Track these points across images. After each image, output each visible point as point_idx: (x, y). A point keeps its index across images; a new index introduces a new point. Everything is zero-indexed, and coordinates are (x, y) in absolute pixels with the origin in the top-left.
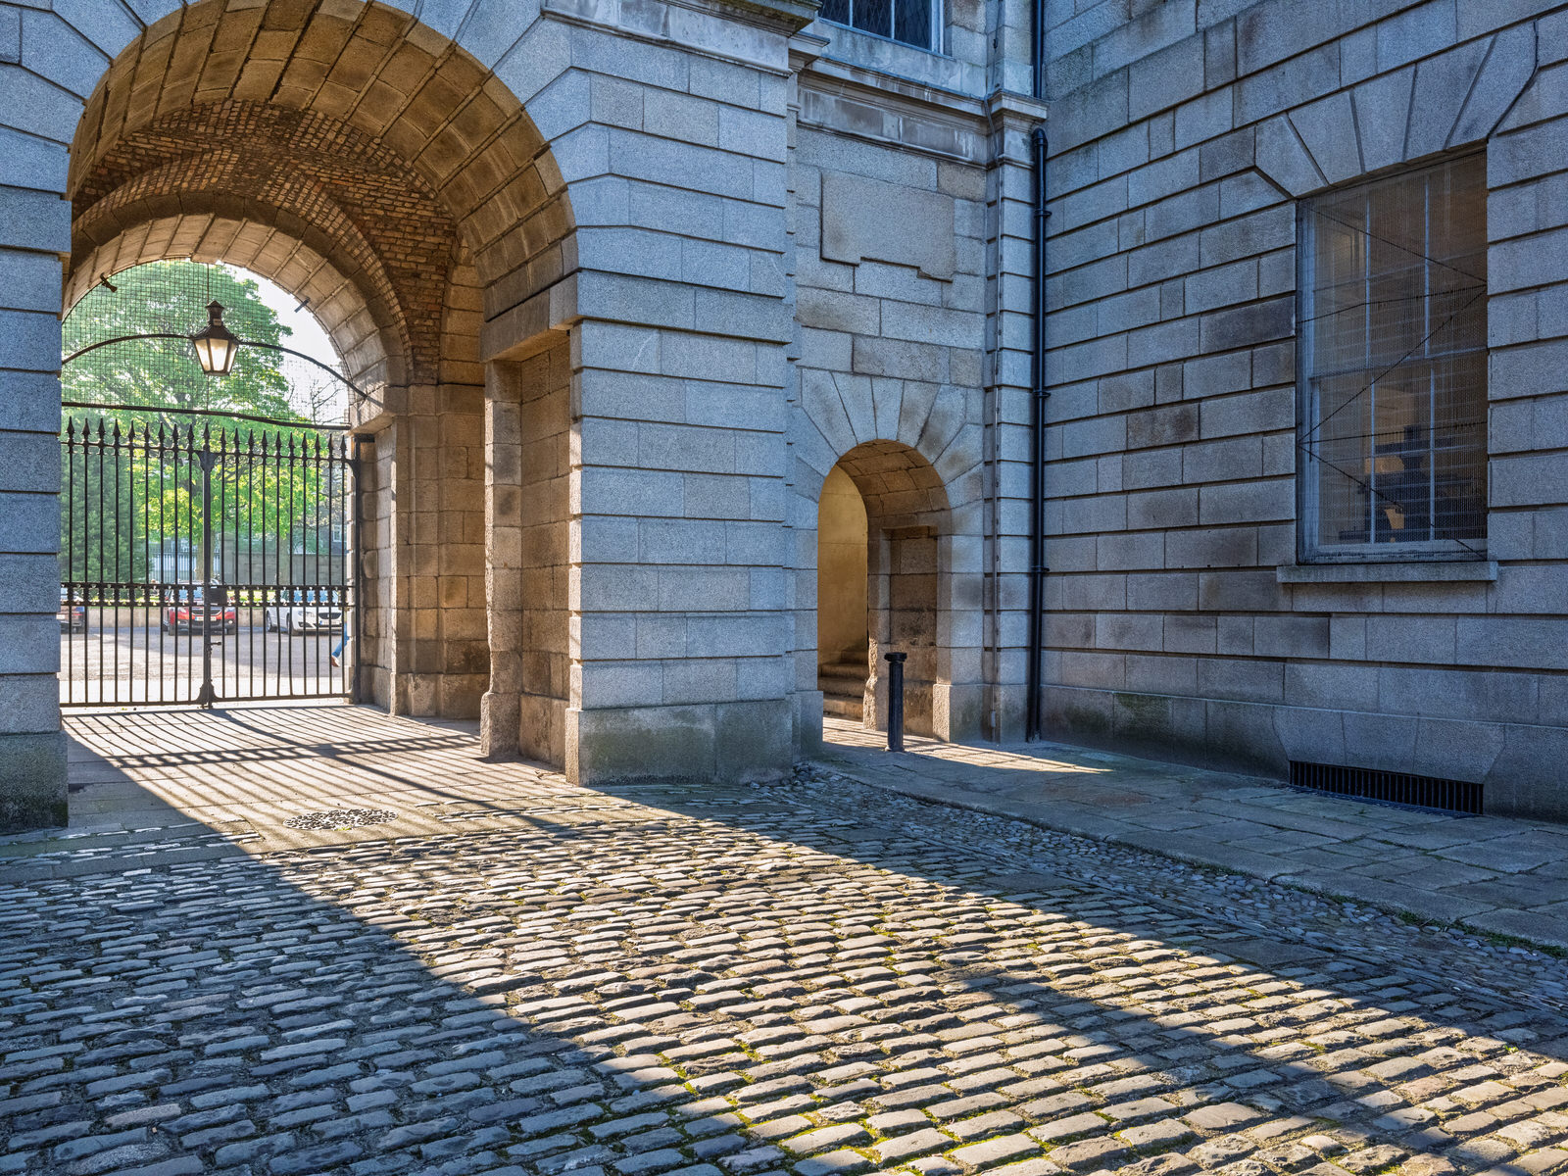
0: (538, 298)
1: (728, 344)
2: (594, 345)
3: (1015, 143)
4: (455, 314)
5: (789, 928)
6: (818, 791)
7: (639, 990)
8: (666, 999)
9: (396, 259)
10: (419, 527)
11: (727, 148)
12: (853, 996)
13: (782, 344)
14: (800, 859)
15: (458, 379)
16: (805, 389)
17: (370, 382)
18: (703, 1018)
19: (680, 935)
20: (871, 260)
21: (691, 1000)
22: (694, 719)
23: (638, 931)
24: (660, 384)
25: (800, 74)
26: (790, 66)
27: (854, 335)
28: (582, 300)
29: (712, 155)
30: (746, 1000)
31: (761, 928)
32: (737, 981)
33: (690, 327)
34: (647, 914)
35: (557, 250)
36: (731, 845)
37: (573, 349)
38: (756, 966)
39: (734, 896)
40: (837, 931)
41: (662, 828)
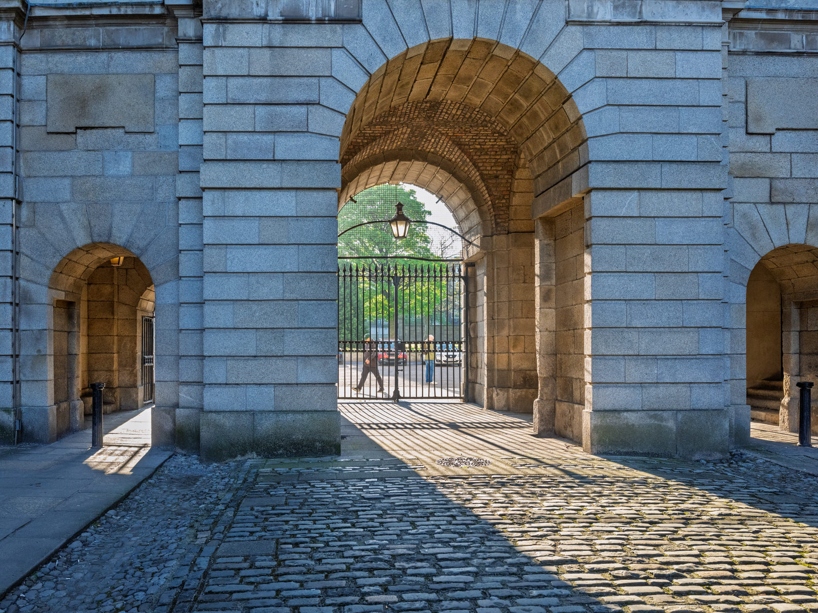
0: (565, 181)
1: (683, 194)
2: (598, 203)
4: (517, 195)
5: (734, 553)
6: (749, 469)
7: (636, 577)
8: (653, 584)
9: (486, 170)
10: (499, 310)
11: (682, 76)
12: (784, 602)
13: (720, 190)
14: (739, 510)
15: (519, 229)
16: (736, 216)
17: (473, 235)
18: (678, 599)
19: (660, 548)
20: (783, 129)
21: (670, 588)
22: (662, 419)
23: (633, 542)
24: (639, 222)
25: (730, 22)
26: (723, 19)
27: (771, 179)
28: (591, 179)
29: (670, 83)
30: (708, 594)
31: (714, 551)
32: (701, 581)
33: (659, 187)
34: (638, 533)
35: (576, 153)
36: (690, 497)
37: (586, 207)
38: (712, 573)
39: (694, 528)
40: (769, 559)
41: (644, 482)
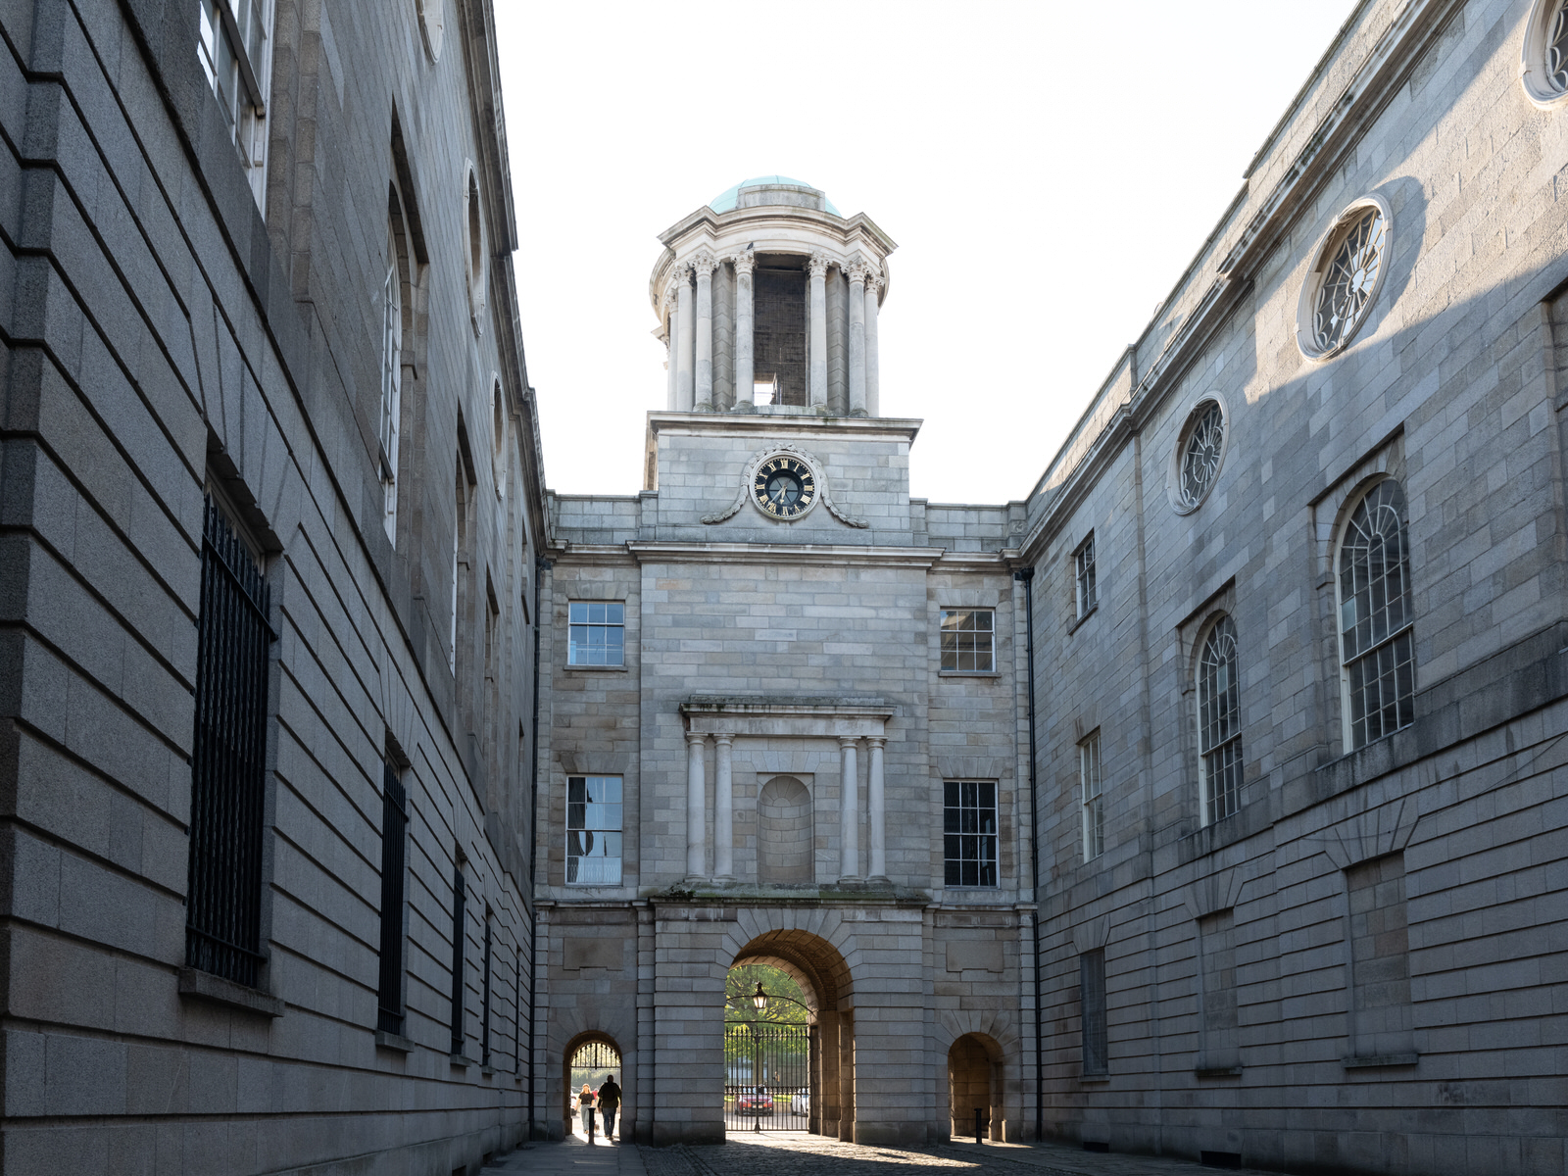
2: (860, 1014)
3: (1026, 920)
17: (814, 1007)
24: (880, 1025)
28: (855, 999)
35: (850, 987)
37: (855, 1014)
